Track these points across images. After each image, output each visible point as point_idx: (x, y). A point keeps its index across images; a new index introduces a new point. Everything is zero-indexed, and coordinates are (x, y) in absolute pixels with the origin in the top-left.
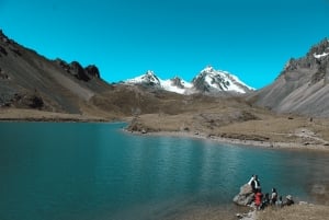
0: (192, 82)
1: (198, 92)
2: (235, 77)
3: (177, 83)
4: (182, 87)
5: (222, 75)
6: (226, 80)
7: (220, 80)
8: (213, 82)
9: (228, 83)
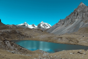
0: (37, 26)
1: (38, 28)
2: (50, 25)
3: (33, 26)
4: (35, 27)
5: (46, 24)
6: (47, 25)
8: (43, 26)
9: (47, 26)
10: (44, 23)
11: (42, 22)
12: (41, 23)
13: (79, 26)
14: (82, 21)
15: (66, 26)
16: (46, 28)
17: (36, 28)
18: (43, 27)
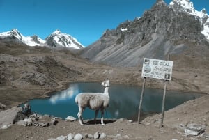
0: (46, 39)
3: (35, 39)
4: (39, 42)
5: (66, 36)
6: (69, 40)
7: (64, 40)
8: (60, 40)
9: (70, 42)
10: (61, 35)
11: (57, 32)
12: (55, 35)
13: (164, 50)
14: (167, 40)
15: (131, 49)
16: (67, 46)
17: (43, 46)
18: (61, 43)
